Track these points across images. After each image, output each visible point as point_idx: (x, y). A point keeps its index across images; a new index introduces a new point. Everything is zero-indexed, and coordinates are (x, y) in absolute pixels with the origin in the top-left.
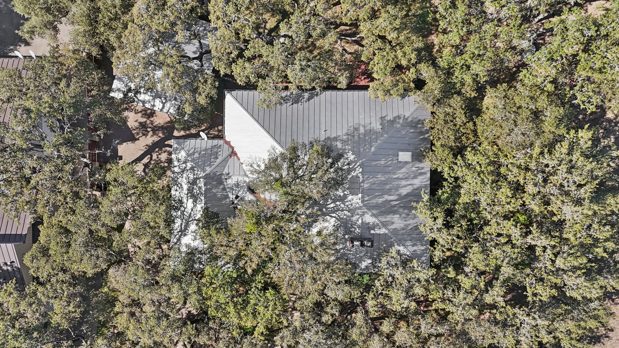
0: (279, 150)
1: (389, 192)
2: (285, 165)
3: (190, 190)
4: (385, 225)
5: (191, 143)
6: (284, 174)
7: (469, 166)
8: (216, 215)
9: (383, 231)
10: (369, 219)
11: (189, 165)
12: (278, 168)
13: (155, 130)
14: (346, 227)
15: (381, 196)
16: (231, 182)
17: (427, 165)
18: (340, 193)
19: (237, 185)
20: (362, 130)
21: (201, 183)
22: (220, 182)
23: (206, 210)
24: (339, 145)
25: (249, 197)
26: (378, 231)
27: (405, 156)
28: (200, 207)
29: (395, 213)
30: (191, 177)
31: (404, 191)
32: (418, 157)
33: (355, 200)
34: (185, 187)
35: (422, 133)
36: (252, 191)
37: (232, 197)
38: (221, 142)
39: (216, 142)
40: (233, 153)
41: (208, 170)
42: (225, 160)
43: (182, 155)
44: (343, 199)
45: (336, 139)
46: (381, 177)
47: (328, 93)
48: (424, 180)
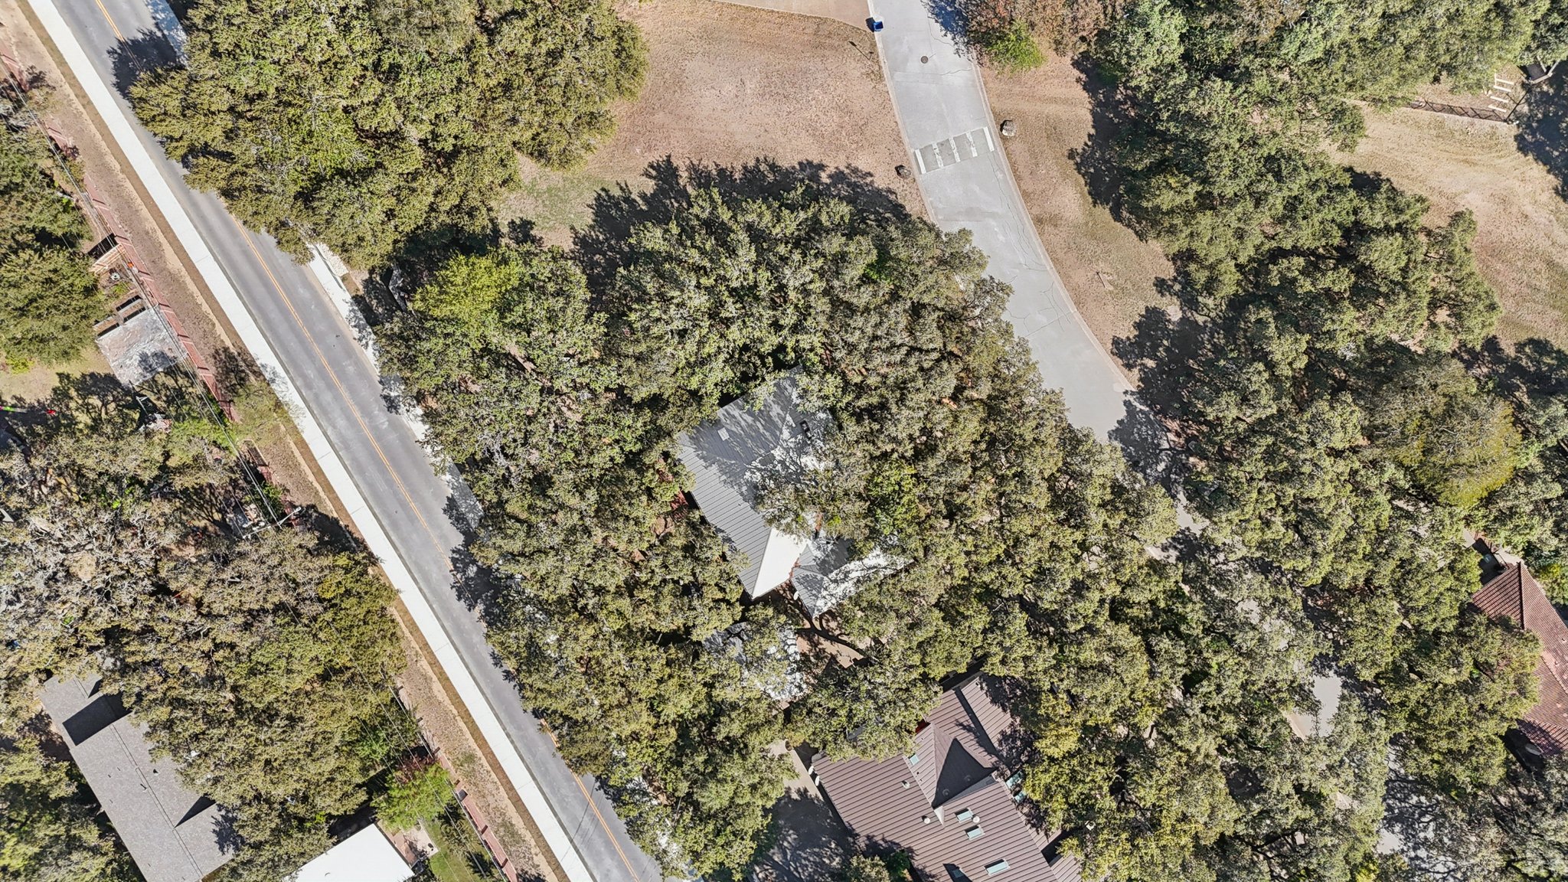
0: (774, 531)
1: (757, 431)
2: (783, 522)
3: (843, 580)
4: (783, 420)
5: (807, 602)
6: (789, 520)
7: (703, 383)
8: (848, 549)
9: (789, 418)
10: (786, 434)
11: (824, 593)
12: (788, 525)
13: (815, 645)
14: (802, 448)
15: (763, 435)
16: (819, 554)
17: (720, 413)
18: (779, 467)
19: (819, 548)
20: (724, 477)
21: (833, 575)
22: (824, 561)
23: (850, 559)
24: (744, 489)
25: (822, 533)
26: (791, 422)
27: (724, 434)
28: (852, 566)
29: (770, 417)
30: (833, 586)
31: (750, 419)
32: (717, 424)
33: (778, 453)
34: (843, 586)
35: (698, 431)
36: (816, 534)
37: (830, 547)
38: (794, 580)
39: (795, 584)
40: (797, 566)
41: (819, 576)
42: (805, 568)
43: (820, 603)
44: (783, 462)
45: (742, 494)
46: (750, 443)
47: (709, 520)
48: (730, 408)
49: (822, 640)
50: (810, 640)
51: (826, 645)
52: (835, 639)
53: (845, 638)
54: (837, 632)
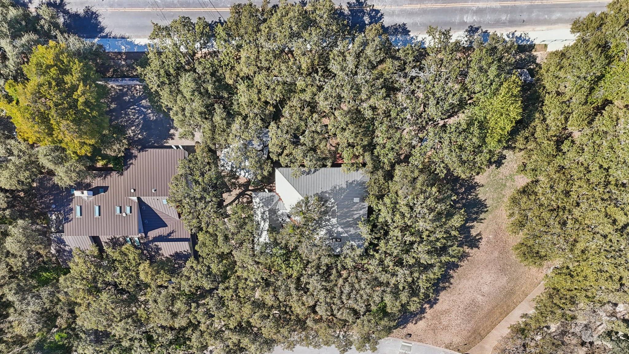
0: (301, 198)
1: (349, 217)
2: (304, 205)
3: (262, 217)
4: (347, 232)
5: (261, 194)
6: (303, 209)
7: (385, 204)
8: (275, 228)
9: (346, 235)
10: (340, 229)
11: (261, 205)
12: (301, 206)
13: (240, 186)
14: (330, 233)
15: (345, 219)
16: (280, 213)
17: (366, 204)
18: (327, 217)
19: (282, 214)
20: (338, 188)
21: (267, 213)
22: (276, 213)
23: (270, 226)
24: (327, 195)
25: (288, 220)
26: (343, 235)
27: (356, 200)
28: (267, 224)
29: (351, 227)
30: (262, 210)
31: (356, 217)
32: (363, 200)
33: (334, 221)
34: (260, 215)
35: (365, 188)
36: (289, 217)
37: (280, 220)
38: (274, 194)
39: (272, 194)
40: (280, 199)
41: (270, 207)
42: (277, 203)
43: (258, 200)
44: (329, 220)
45: (326, 192)
46: (345, 210)
47: (323, 169)
48: (365, 211)
49: (240, 191)
50: (243, 185)
51: (237, 191)
52: (238, 197)
53: (236, 202)
54: (240, 200)
